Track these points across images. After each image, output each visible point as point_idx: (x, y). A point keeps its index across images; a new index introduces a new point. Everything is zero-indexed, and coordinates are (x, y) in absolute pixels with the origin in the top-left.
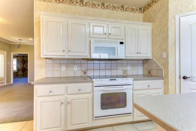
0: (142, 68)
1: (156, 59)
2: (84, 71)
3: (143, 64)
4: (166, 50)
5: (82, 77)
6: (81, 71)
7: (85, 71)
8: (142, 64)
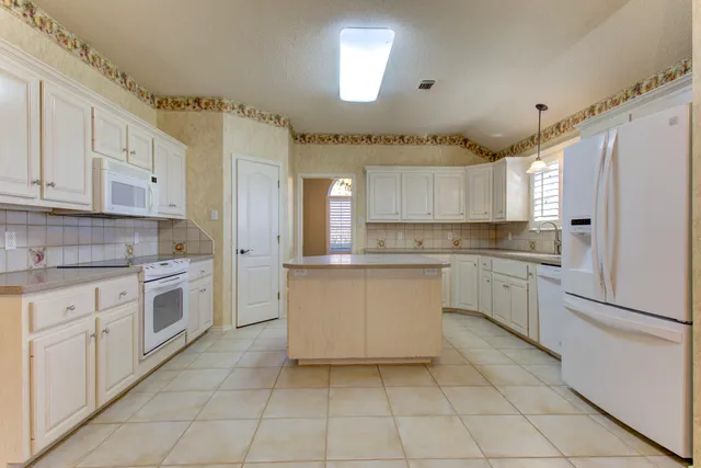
0: (156, 239)
1: (196, 220)
2: (35, 250)
3: (159, 228)
4: (220, 207)
5: (29, 271)
6: (26, 251)
7: (41, 249)
8: (156, 230)
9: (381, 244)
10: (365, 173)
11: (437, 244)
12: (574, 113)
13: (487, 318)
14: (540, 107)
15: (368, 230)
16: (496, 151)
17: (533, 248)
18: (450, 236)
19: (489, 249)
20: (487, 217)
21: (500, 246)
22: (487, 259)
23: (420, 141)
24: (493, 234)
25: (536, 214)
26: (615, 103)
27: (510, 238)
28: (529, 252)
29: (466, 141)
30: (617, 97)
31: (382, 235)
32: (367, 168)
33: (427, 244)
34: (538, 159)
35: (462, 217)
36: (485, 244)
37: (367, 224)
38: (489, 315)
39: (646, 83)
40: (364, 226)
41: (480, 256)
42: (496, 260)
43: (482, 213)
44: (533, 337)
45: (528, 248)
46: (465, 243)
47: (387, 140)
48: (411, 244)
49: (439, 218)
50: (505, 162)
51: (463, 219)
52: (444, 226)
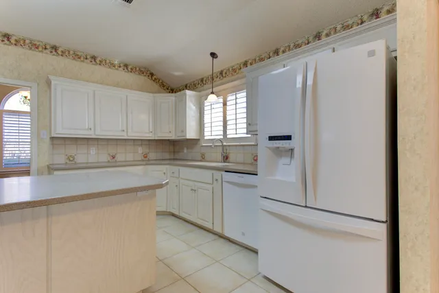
9: (71, 158)
10: (49, 83)
11: (130, 157)
12: (233, 64)
13: (173, 215)
14: (213, 55)
15: (53, 144)
16: (173, 86)
17: (203, 159)
18: (140, 150)
19: (170, 159)
20: (170, 135)
21: (177, 157)
22: (175, 169)
23: (112, 65)
24: (172, 148)
25: (206, 134)
26: (262, 60)
27: (185, 151)
28: (201, 161)
29: (152, 75)
30: (263, 56)
31: (72, 150)
32: (51, 77)
33: (120, 158)
34: (212, 93)
35: (151, 135)
36: (167, 156)
37: (52, 138)
38: (177, 213)
39: (282, 49)
40: (48, 140)
41: (168, 166)
42: (182, 169)
43: (167, 132)
44: (218, 229)
45: (200, 158)
46: (152, 156)
47: (77, 56)
48: (104, 158)
49: (133, 135)
50: (185, 94)
51: (151, 136)
52: (135, 142)
